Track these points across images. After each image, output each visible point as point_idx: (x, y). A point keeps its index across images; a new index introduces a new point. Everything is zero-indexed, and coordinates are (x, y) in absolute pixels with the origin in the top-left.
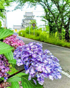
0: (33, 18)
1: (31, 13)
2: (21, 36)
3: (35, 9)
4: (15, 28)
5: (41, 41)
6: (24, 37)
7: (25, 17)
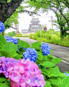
0: (38, 23)
1: (37, 19)
2: (32, 39)
3: (47, 14)
4: (23, 32)
5: (55, 44)
6: (35, 40)
7: (32, 22)
